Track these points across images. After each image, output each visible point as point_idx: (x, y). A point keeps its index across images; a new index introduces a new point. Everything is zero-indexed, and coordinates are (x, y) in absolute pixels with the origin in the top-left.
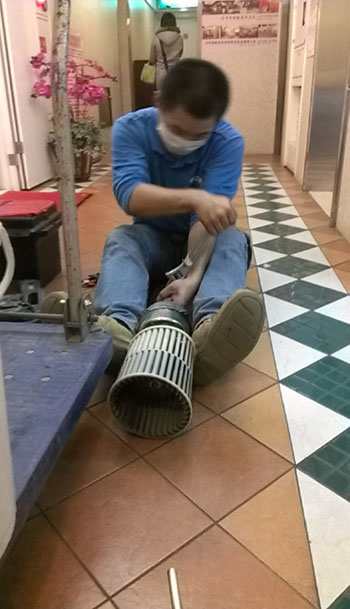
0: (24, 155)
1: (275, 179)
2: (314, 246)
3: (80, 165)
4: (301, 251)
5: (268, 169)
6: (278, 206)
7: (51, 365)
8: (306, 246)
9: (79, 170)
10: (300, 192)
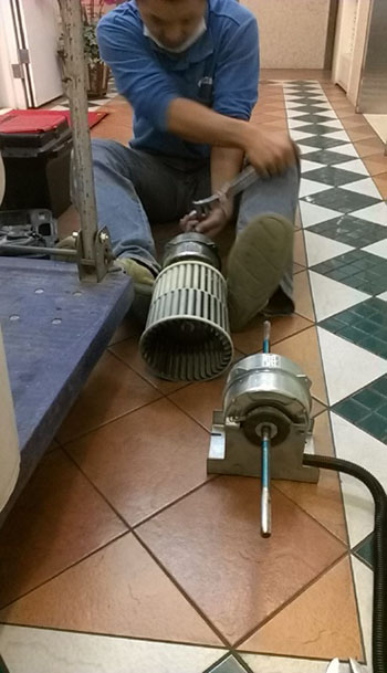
0: (30, 65)
1: (324, 98)
2: (365, 177)
3: (95, 78)
4: (350, 182)
5: (317, 87)
6: (326, 130)
7: (63, 308)
8: (356, 177)
9: (93, 84)
10: (353, 114)
